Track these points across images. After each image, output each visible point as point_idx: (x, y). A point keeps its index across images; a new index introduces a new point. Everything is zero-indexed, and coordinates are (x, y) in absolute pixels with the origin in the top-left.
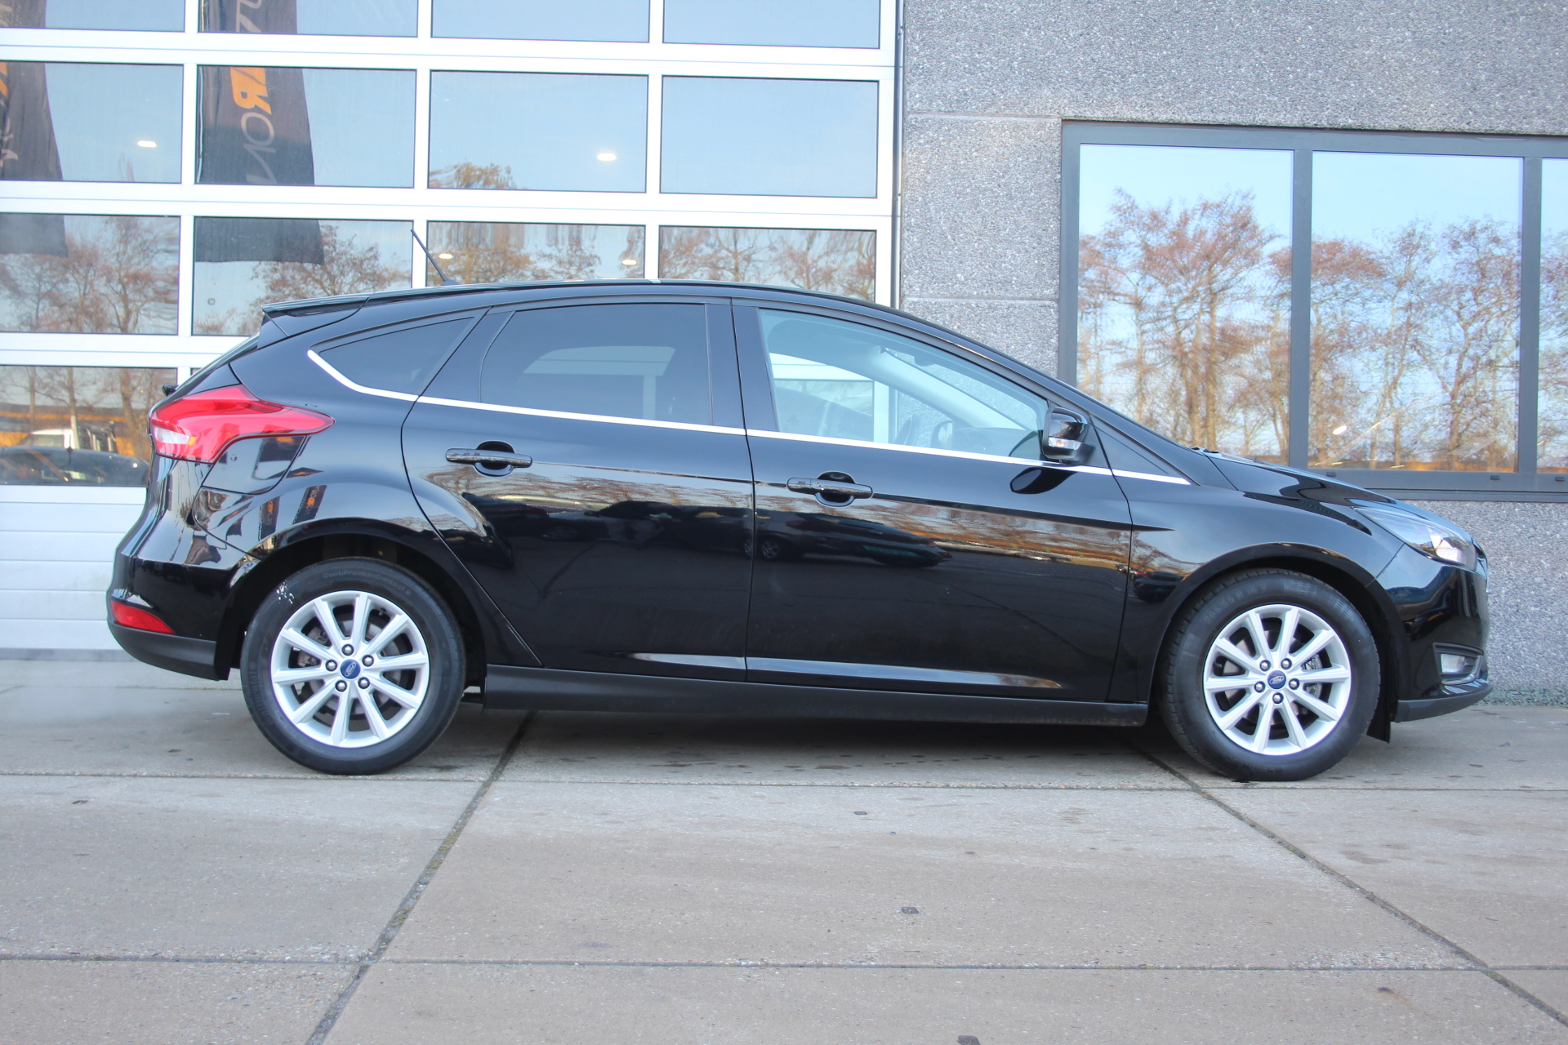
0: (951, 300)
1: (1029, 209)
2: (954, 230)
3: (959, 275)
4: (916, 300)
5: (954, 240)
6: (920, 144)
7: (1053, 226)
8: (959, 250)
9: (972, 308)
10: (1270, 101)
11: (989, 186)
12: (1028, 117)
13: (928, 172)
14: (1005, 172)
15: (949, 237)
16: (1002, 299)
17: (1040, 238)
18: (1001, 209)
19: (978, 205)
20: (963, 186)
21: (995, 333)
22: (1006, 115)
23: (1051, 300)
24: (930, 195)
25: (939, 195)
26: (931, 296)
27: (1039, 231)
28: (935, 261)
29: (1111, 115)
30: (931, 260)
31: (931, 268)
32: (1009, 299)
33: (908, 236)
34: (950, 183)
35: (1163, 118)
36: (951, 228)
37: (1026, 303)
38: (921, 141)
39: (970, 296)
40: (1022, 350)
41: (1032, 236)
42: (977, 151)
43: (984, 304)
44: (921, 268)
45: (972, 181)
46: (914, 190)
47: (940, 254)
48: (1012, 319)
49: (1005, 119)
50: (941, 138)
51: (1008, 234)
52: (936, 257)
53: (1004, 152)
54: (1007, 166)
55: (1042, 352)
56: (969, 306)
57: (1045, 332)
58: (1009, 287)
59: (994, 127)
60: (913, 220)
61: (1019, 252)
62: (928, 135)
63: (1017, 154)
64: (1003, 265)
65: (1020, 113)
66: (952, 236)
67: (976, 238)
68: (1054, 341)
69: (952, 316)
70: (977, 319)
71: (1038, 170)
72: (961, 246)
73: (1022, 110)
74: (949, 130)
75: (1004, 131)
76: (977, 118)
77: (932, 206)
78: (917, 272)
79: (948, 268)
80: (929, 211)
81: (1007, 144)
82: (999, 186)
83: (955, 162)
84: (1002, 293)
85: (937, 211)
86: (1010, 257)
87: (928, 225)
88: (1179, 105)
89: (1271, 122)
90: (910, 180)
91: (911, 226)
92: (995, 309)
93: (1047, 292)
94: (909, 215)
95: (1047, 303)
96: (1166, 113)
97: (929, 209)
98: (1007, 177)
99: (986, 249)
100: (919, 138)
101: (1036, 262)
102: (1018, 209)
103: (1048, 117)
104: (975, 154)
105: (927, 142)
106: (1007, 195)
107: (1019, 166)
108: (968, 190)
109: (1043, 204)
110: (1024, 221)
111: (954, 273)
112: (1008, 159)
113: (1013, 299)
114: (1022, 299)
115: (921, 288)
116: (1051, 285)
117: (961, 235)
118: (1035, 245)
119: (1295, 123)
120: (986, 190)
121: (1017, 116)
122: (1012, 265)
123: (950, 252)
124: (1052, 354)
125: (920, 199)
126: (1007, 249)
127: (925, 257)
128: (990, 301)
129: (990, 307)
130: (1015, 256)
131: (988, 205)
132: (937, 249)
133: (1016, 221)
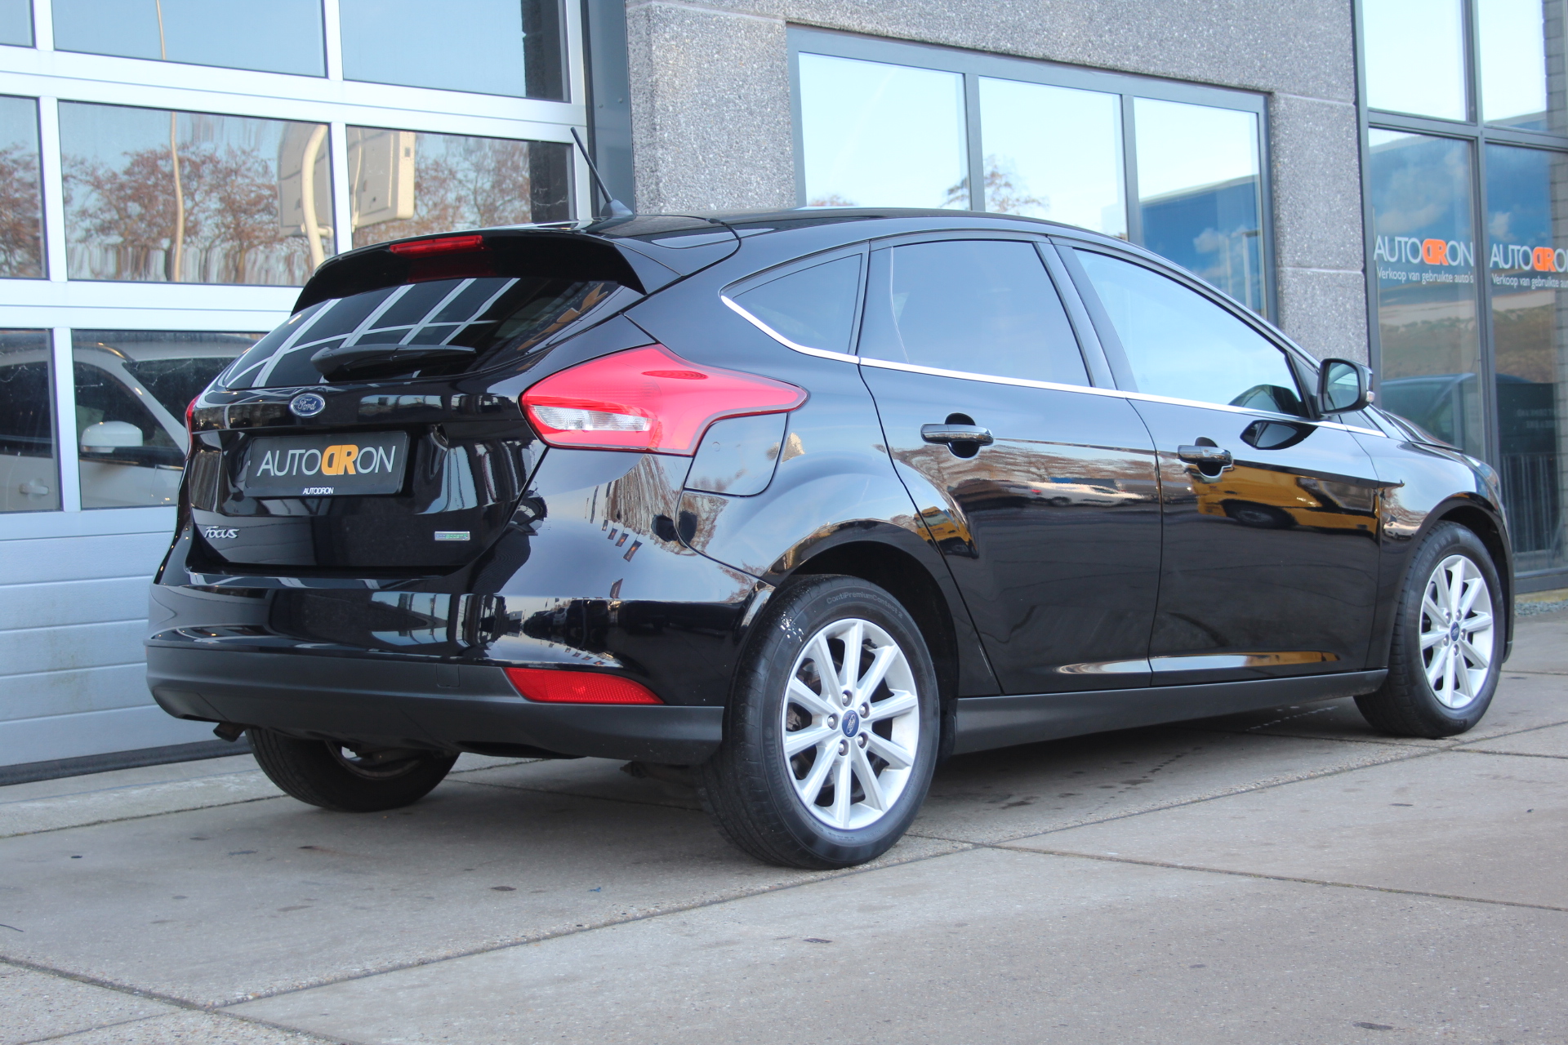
1: (767, 127)
2: (703, 148)
5: (705, 161)
6: (666, 40)
7: (789, 147)
8: (710, 174)
10: (949, 17)
11: (732, 97)
12: (758, 15)
13: (675, 75)
14: (744, 81)
15: (701, 157)
17: (778, 162)
18: (743, 126)
19: (723, 120)
20: (708, 95)
22: (740, 12)
24: (679, 105)
25: (688, 105)
27: (778, 154)
28: (689, 186)
29: (827, 22)
30: (685, 186)
33: (662, 155)
34: (696, 91)
35: (869, 28)
36: (701, 147)
38: (666, 36)
41: (772, 161)
42: (718, 53)
44: (677, 195)
45: (716, 90)
46: (664, 97)
47: (693, 178)
49: (739, 16)
50: (685, 34)
51: (751, 157)
52: (689, 182)
53: (741, 57)
54: (745, 74)
59: (731, 25)
60: (666, 135)
61: (762, 179)
62: (672, 29)
63: (753, 60)
64: (750, 194)
65: (752, 10)
66: (703, 156)
67: (724, 160)
71: (772, 80)
72: (712, 169)
73: (753, 6)
74: (692, 24)
75: (740, 30)
76: (713, 12)
77: (682, 118)
78: (674, 199)
79: (701, 196)
80: (680, 125)
81: (744, 47)
82: (740, 97)
83: (699, 64)
85: (687, 125)
86: (755, 184)
87: (679, 142)
88: (880, 14)
89: (952, 41)
90: (661, 83)
91: (664, 143)
94: (661, 129)
96: (871, 22)
97: (679, 122)
98: (746, 87)
99: (733, 174)
100: (665, 32)
101: (778, 191)
102: (758, 126)
103: (775, 17)
104: (716, 56)
105: (672, 38)
106: (747, 109)
107: (755, 75)
108: (713, 101)
110: (764, 142)
112: (745, 65)
117: (711, 156)
118: (774, 171)
119: (969, 44)
120: (728, 101)
121: (748, 13)
122: (757, 194)
123: (703, 177)
125: (671, 108)
126: (752, 174)
130: (759, 184)
131: (731, 120)
132: (689, 172)
133: (757, 141)
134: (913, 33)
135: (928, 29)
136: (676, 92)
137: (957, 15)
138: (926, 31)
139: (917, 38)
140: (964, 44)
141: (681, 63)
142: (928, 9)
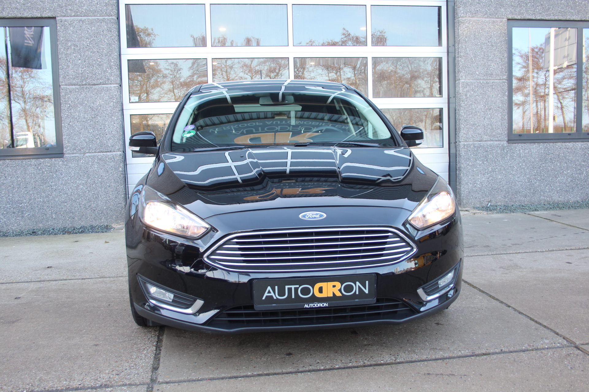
0: (474, 81)
1: (498, 49)
2: (475, 57)
3: (477, 72)
4: (463, 81)
7: (506, 55)
8: (477, 64)
9: (481, 83)
10: (571, 12)
11: (486, 42)
12: (497, 18)
13: (466, 38)
14: (490, 37)
15: (474, 60)
16: (490, 80)
17: (502, 59)
18: (489, 50)
19: (482, 49)
20: (477, 42)
21: (489, 91)
22: (490, 18)
23: (505, 80)
24: (467, 46)
25: (470, 46)
26: (469, 80)
27: (501, 57)
29: (523, 17)
30: (468, 68)
31: (468, 70)
32: (492, 80)
34: (473, 41)
35: (539, 18)
36: (474, 57)
37: (498, 81)
38: (464, 27)
39: (480, 79)
40: (497, 97)
41: (499, 59)
42: (481, 30)
43: (485, 82)
45: (480, 41)
46: (462, 44)
48: (494, 87)
49: (490, 19)
50: (470, 26)
51: (492, 58)
52: (469, 66)
53: (490, 31)
54: (491, 35)
55: (503, 97)
56: (480, 83)
57: (504, 90)
58: (492, 76)
59: (486, 22)
60: (462, 54)
61: (495, 64)
62: (466, 25)
63: (494, 31)
64: (490, 69)
65: (495, 17)
67: (482, 60)
68: (507, 93)
69: (475, 86)
70: (483, 87)
71: (501, 36)
72: (477, 62)
73: (495, 16)
74: (473, 23)
75: (490, 23)
76: (481, 19)
77: (468, 49)
79: (473, 70)
80: (467, 51)
81: (491, 28)
82: (489, 42)
83: (475, 34)
84: (490, 78)
85: (470, 51)
86: (493, 66)
87: (467, 56)
88: (543, 14)
89: (572, 19)
90: (461, 40)
91: (461, 56)
92: (488, 83)
93: (504, 77)
94: (460, 52)
95: (504, 81)
96: (540, 16)
97: (467, 50)
98: (491, 39)
99: (485, 63)
101: (501, 67)
102: (495, 49)
103: (503, 18)
104: (481, 31)
105: (466, 27)
106: (491, 45)
107: (495, 35)
108: (479, 44)
109: (502, 48)
110: (497, 54)
111: (475, 72)
112: (491, 33)
113: (494, 80)
114: (496, 80)
115: (465, 77)
116: (505, 75)
117: (477, 59)
118: (500, 61)
119: (579, 19)
120: (484, 43)
121: (493, 18)
122: (493, 68)
123: (474, 65)
124: (506, 98)
125: (464, 47)
126: (492, 63)
127: (466, 67)
128: (487, 81)
129: (487, 83)
131: (485, 48)
132: (470, 64)
133: (494, 54)
134: (556, 18)
135: (562, 16)
136: (466, 42)
137: (574, 11)
138: (561, 17)
139: (558, 19)
140: (577, 19)
141: (468, 34)
142: (562, 10)
